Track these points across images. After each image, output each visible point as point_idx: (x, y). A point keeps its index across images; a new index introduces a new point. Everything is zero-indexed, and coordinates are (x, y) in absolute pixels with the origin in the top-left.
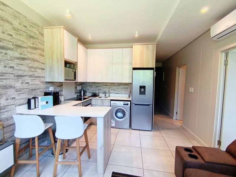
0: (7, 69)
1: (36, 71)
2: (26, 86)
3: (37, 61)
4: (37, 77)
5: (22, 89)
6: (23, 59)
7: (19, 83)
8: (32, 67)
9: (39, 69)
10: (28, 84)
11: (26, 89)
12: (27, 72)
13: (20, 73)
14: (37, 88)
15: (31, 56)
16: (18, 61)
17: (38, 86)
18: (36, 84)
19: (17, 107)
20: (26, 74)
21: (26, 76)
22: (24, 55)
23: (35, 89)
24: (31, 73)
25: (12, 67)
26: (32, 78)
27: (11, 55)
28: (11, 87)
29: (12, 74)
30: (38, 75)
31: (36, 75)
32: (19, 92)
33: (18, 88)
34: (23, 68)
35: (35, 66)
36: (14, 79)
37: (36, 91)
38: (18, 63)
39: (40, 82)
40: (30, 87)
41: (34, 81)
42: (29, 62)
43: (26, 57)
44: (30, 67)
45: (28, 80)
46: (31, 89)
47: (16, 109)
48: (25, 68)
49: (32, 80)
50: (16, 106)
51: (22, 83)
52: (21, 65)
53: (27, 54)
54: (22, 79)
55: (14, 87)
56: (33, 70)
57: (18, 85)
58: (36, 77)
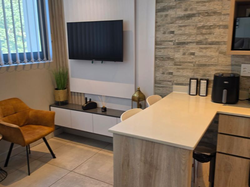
0: (167, 35)
1: (210, 34)
2: (189, 58)
3: (215, 13)
4: (212, 43)
5: (183, 62)
6: (189, 16)
7: (179, 53)
8: (203, 27)
9: (219, 29)
10: (192, 56)
11: (190, 62)
12: (194, 36)
13: (183, 39)
14: (210, 63)
15: (203, 8)
16: (181, 22)
17: (213, 60)
18: (209, 57)
19: (175, 86)
20: (192, 40)
21: (191, 42)
22: (191, 10)
23: (205, 65)
24: (200, 38)
25: (172, 32)
26: (201, 46)
27: (172, 16)
28: (169, 58)
29: (171, 41)
30: (214, 40)
31: (209, 41)
32: (178, 67)
33: (177, 60)
34: (187, 30)
35: (209, 24)
36: (174, 48)
37: (207, 69)
38: (180, 25)
39: (217, 53)
40: (197, 60)
41: (204, 51)
42: (199, 18)
43: (194, 12)
44: (199, 28)
45: (193, 48)
46: (198, 64)
47: (172, 88)
48: (191, 31)
49: (201, 48)
50: (172, 85)
51: (184, 54)
52: (185, 26)
53: (196, 7)
54: (184, 48)
55: (173, 59)
56: (204, 31)
57: (178, 56)
58: (210, 44)
